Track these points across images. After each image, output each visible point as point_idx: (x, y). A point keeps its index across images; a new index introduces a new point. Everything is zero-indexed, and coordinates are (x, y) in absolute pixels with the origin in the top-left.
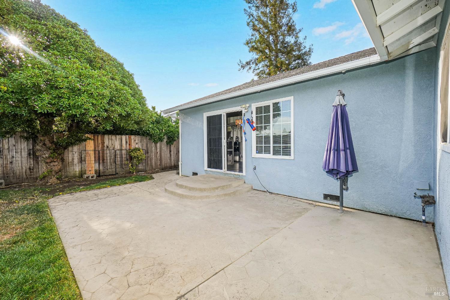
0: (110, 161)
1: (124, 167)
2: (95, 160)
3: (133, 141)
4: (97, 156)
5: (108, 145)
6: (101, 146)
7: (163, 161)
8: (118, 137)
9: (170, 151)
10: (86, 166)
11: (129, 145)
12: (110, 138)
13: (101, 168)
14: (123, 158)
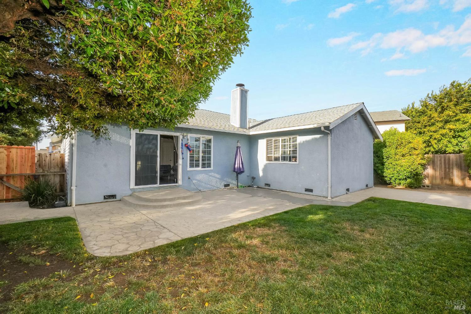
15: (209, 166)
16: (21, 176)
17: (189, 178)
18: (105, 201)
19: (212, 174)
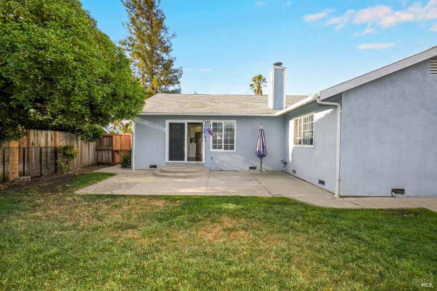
0: (36, 160)
1: (49, 167)
2: (19, 160)
3: (57, 137)
4: (22, 155)
5: (33, 142)
6: (26, 143)
7: (83, 159)
8: (44, 132)
9: (89, 149)
10: (9, 168)
11: (54, 142)
12: (36, 134)
13: (25, 169)
14: (49, 157)
15: (232, 148)
16: (125, 150)
17: (212, 158)
18: (150, 169)
19: (236, 156)
